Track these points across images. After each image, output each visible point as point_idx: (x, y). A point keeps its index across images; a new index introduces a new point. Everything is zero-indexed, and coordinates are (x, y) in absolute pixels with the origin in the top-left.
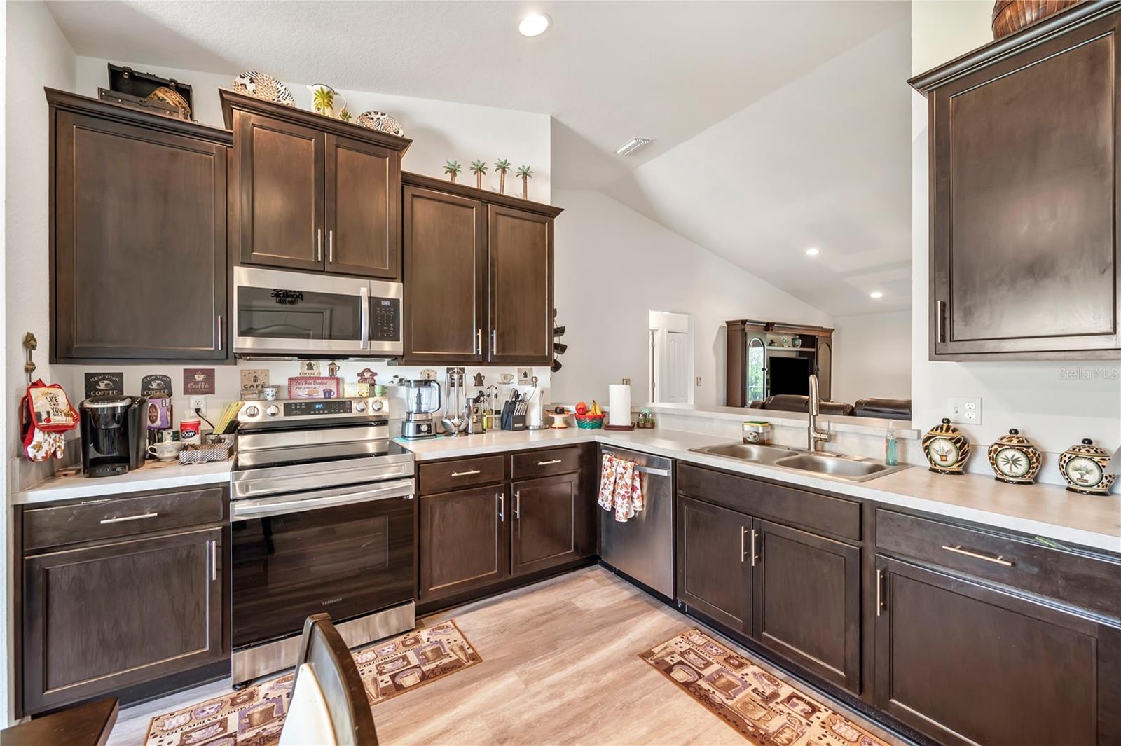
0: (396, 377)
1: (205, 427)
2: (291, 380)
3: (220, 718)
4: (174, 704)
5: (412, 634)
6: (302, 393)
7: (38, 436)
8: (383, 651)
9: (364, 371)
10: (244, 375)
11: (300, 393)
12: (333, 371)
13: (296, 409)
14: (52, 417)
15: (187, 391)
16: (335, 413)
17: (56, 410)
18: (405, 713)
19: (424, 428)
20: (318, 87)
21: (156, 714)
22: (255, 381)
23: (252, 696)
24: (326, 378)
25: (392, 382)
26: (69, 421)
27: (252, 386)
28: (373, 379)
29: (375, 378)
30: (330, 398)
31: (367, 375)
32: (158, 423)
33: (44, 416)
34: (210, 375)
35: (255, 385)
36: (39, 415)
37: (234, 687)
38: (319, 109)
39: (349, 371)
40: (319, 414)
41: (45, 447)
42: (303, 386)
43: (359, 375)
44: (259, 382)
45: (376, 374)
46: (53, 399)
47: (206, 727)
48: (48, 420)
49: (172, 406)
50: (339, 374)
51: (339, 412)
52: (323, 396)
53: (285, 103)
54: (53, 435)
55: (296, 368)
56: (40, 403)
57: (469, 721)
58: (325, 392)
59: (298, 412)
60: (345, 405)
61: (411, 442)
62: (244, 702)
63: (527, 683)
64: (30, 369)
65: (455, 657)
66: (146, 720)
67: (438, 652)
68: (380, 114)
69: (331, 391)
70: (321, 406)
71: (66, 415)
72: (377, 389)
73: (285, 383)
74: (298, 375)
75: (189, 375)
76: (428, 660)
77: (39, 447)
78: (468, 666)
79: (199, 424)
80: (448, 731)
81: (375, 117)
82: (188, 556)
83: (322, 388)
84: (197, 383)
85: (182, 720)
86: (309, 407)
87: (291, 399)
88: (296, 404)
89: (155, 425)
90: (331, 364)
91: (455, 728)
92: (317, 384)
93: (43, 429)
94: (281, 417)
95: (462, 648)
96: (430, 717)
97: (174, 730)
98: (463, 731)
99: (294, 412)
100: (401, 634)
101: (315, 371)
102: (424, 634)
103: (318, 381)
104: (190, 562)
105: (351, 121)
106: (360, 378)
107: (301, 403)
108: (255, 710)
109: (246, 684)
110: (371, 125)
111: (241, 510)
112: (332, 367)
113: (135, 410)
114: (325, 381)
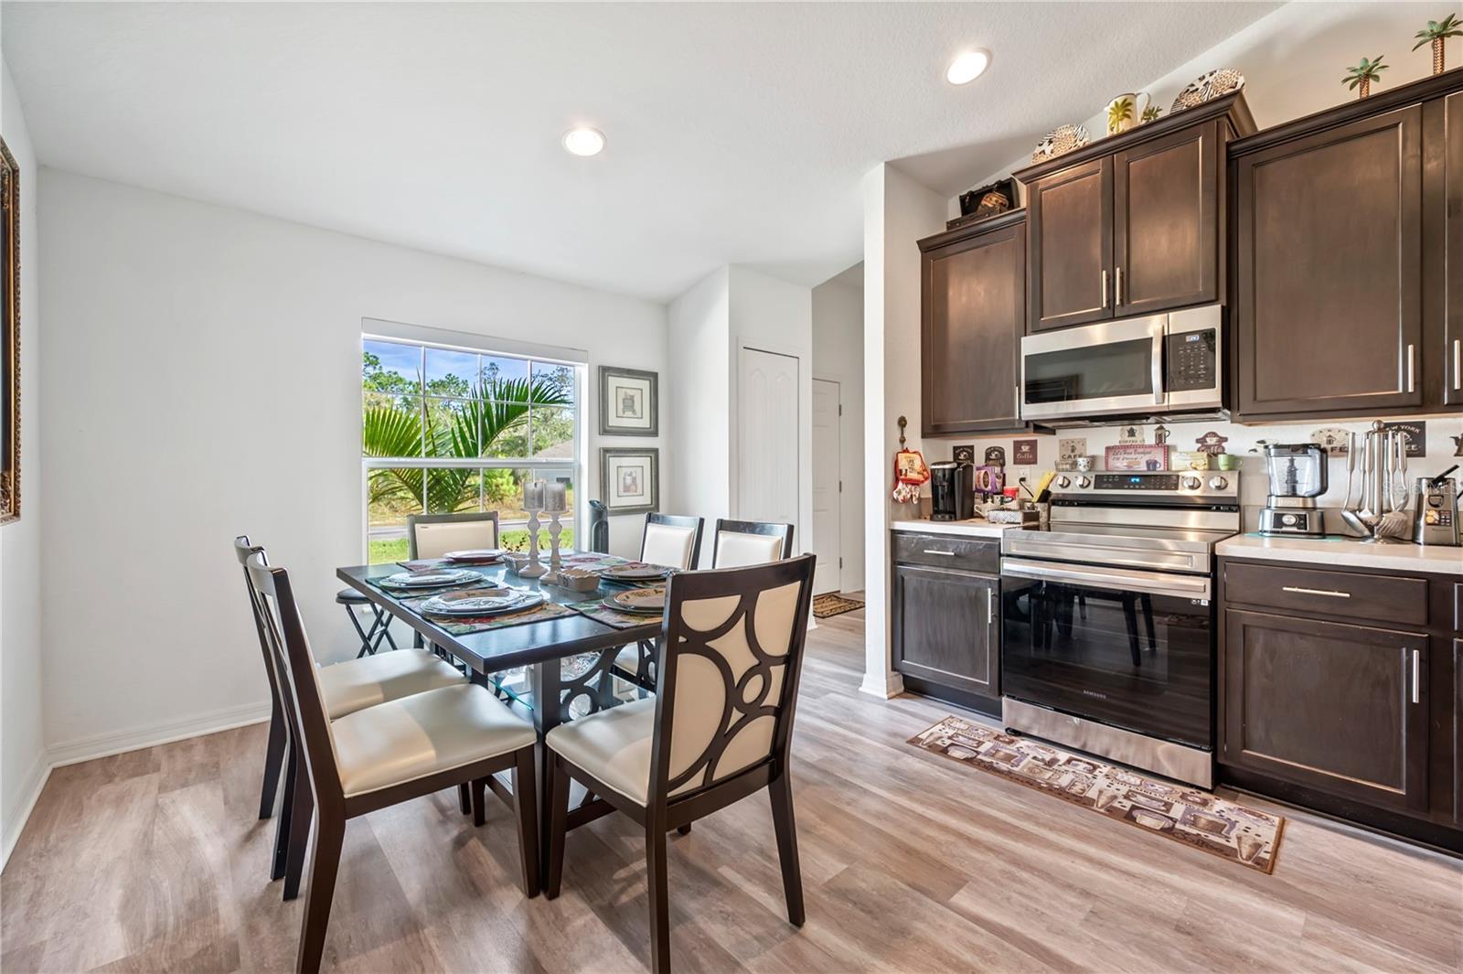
0: (1263, 442)
1: (1023, 494)
2: (1108, 449)
3: (981, 739)
4: (968, 717)
5: (1204, 795)
6: (1120, 465)
7: (900, 485)
8: (1152, 786)
9: (1206, 436)
10: (1063, 444)
11: (1118, 464)
12: (1160, 438)
13: (1108, 482)
14: (908, 473)
15: (1016, 462)
16: (1155, 489)
17: (912, 469)
18: (1111, 835)
19: (1289, 519)
20: (1112, 104)
21: (954, 715)
22: (1073, 451)
23: (1011, 742)
24: (1151, 446)
25: (1255, 450)
26: (920, 478)
27: (1070, 456)
28: (1220, 446)
29: (1224, 444)
30: (1154, 470)
31: (1211, 441)
32: (989, 487)
33: (904, 472)
34: (1033, 444)
35: (1072, 455)
36: (901, 471)
37: (1006, 730)
38: (1112, 129)
39: (1184, 437)
40: (1134, 488)
41: (903, 493)
42: (1122, 457)
43: (1198, 441)
44: (1076, 452)
45: (1225, 440)
46: (911, 461)
47: (969, 739)
48: (906, 475)
49: (1004, 475)
50: (1169, 441)
51: (1160, 489)
52: (1145, 469)
53: (1080, 144)
54: (910, 486)
55: (1114, 435)
56: (903, 465)
57: (1167, 890)
58: (1148, 464)
59: (1110, 486)
60: (1170, 480)
61: (1267, 539)
62: (1004, 742)
63: (1308, 936)
64: (903, 441)
65: (1233, 844)
66: (948, 715)
67: (1216, 828)
68: (1207, 76)
69: (1156, 462)
70: (1138, 480)
71: (919, 473)
72: (1222, 460)
73: (1101, 452)
74: (1118, 444)
75: (1018, 445)
76: (1194, 824)
77: (899, 493)
78: (1240, 863)
79: (1018, 490)
80: (1134, 876)
81: (1200, 85)
82: (976, 597)
83: (1147, 457)
84: (1023, 453)
85: (962, 726)
86: (1123, 480)
87: (1107, 470)
88: (1108, 476)
89: (987, 489)
90: (1158, 429)
91: (1145, 881)
92: (1138, 453)
93: (903, 480)
94: (1091, 490)
95: (1257, 846)
96: (1132, 856)
97: (954, 728)
98: (1149, 889)
99: (1105, 485)
100: (1192, 786)
101: (1138, 438)
102: (1220, 805)
103: (1139, 450)
104: (977, 602)
105: (1161, 115)
106: (1200, 445)
107: (1114, 476)
108: (1004, 750)
109: (1017, 733)
110: (1194, 100)
111: (1010, 567)
112: (1160, 432)
113: (959, 472)
114: (1149, 450)
